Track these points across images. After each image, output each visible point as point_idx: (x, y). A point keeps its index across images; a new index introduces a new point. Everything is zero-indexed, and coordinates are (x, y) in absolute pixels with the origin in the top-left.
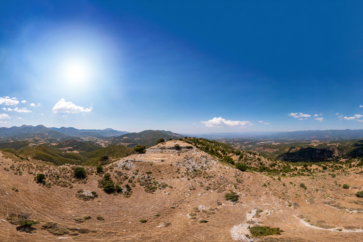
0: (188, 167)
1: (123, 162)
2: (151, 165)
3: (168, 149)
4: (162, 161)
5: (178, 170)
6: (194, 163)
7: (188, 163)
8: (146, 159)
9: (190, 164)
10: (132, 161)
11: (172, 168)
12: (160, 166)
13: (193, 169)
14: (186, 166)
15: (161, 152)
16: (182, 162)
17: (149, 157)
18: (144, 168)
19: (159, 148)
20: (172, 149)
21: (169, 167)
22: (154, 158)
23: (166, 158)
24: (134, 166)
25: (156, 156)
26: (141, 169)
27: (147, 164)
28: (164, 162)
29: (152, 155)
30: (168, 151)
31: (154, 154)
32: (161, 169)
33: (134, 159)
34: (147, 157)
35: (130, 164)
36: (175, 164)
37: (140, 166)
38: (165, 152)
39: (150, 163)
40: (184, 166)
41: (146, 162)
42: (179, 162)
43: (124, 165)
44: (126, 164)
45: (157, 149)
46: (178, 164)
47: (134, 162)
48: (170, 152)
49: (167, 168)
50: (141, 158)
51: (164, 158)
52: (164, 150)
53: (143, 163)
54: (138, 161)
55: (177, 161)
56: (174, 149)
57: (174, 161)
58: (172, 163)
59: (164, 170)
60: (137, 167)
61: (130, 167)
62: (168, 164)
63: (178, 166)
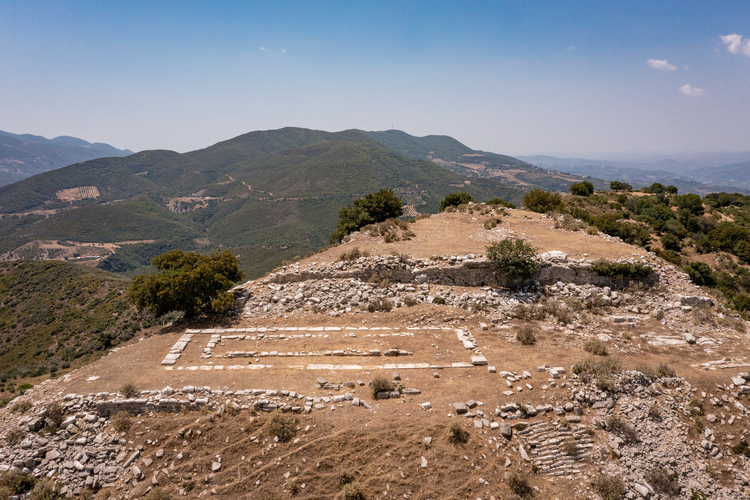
0: (612, 469)
2: (285, 439)
3: (435, 277)
4: (381, 390)
5: (523, 490)
6: (668, 442)
7: (615, 427)
8: (243, 380)
9: (632, 439)
10: (105, 411)
11: (465, 471)
12: (359, 445)
14: (587, 460)
15: (371, 310)
16: (558, 409)
17: (264, 353)
18: (216, 466)
19: (356, 276)
20: (467, 285)
21: (440, 456)
22: (312, 367)
23: (410, 366)
24: (120, 457)
25: (330, 343)
26: (190, 487)
27: (248, 431)
28: (399, 401)
29: (296, 332)
30: (431, 299)
31: (313, 323)
32: (369, 467)
33: (129, 391)
34: (249, 359)
35: (84, 451)
36: (494, 425)
37: (186, 457)
38: (410, 303)
39: (275, 413)
40: (573, 452)
41: (235, 405)
42: (524, 411)
43: (20, 466)
44: (43, 455)
45: (341, 281)
46: (519, 428)
47: (122, 415)
48: (450, 310)
49: (424, 463)
50: (194, 368)
51: (401, 366)
52: (401, 286)
53: (211, 415)
54: (165, 408)
55: (509, 399)
56: (483, 285)
57: (483, 397)
58: (461, 412)
59: (395, 489)
60: (149, 474)
61: (89, 480)
62: (432, 422)
63: (523, 452)
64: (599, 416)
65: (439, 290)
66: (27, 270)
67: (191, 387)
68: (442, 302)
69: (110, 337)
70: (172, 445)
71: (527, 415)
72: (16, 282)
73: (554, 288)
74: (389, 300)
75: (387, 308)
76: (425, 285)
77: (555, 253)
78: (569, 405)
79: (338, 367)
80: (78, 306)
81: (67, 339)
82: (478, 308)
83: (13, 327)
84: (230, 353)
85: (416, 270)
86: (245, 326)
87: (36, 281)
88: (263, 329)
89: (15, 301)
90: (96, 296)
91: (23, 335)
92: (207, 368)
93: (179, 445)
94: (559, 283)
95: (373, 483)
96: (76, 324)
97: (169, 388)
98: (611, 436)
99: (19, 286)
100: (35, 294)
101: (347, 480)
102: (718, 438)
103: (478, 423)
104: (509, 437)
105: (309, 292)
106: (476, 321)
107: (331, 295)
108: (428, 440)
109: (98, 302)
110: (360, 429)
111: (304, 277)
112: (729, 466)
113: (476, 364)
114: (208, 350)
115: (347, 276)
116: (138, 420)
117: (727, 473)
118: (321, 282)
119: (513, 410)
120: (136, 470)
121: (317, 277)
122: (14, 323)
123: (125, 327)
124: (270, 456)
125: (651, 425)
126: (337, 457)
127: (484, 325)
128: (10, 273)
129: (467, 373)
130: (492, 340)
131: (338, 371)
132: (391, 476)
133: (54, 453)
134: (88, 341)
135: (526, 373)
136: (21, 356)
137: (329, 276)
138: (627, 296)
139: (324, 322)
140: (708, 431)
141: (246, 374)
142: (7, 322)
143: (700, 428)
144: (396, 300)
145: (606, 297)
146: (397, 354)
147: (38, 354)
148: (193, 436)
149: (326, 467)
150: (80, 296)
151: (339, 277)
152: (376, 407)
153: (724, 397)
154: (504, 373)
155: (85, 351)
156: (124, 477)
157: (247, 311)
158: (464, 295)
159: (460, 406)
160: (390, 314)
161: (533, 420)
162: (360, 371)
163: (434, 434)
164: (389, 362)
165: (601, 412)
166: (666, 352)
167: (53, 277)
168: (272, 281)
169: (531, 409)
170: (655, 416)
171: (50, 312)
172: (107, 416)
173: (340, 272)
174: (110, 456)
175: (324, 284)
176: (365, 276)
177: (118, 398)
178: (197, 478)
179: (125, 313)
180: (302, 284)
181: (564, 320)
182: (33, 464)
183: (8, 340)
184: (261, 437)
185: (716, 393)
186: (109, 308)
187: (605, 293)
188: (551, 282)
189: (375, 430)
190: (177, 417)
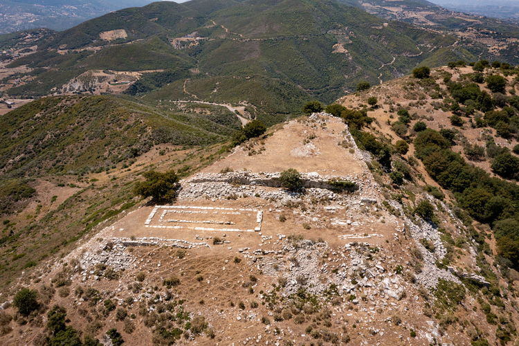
0: (287, 275)
1: (99, 252)
2: (181, 258)
4: (216, 241)
5: (254, 280)
6: (310, 267)
7: (294, 260)
8: (171, 234)
9: (298, 265)
10: (126, 245)
11: (237, 272)
12: (204, 261)
13: (296, 288)
14: (280, 271)
15: (229, 198)
16: (276, 253)
17: (181, 221)
18: (159, 265)
19: (225, 181)
20: (273, 186)
21: (230, 267)
22: (197, 228)
23: (232, 230)
24: (130, 261)
25: (207, 217)
26: (151, 271)
27: (170, 254)
28: (222, 246)
29: (196, 210)
30: (254, 194)
31: (204, 204)
32: (206, 269)
33: (133, 238)
34: (175, 224)
35: (119, 258)
36: (251, 257)
37: (150, 262)
38: (245, 197)
39: (178, 249)
40: (276, 268)
41: (166, 245)
42: (264, 253)
43: (102, 262)
44: (108, 258)
45: (219, 183)
46: (260, 258)
47: (130, 247)
48: (259, 201)
49: (224, 268)
50: (155, 227)
51: (229, 230)
52: (244, 187)
53: (158, 248)
54: (144, 245)
55: (259, 247)
56: (279, 187)
57: (252, 246)
58: (241, 252)
59: (213, 276)
60: (139, 266)
61: (121, 267)
62: (230, 255)
63: (258, 267)
64: (290, 256)
65: (260, 190)
66: (87, 102)
67: (152, 238)
68: (259, 196)
69: (136, 150)
70: (146, 257)
71: (264, 254)
72: (82, 109)
73: (310, 190)
74: (236, 194)
75: (235, 198)
76: (254, 187)
77: (315, 174)
78: (280, 251)
79: (206, 229)
80: (118, 128)
81: (113, 150)
82: (273, 200)
83: (84, 140)
84: (169, 220)
85: (251, 179)
86: (178, 205)
87: (93, 110)
88: (184, 207)
89: (83, 122)
90: (128, 123)
91: (89, 145)
92: (160, 227)
93: (148, 258)
94: (312, 189)
95: (207, 274)
96: (118, 140)
97: (145, 238)
98: (291, 263)
99: (84, 113)
100: (93, 119)
101: (198, 273)
102: (329, 267)
103: (245, 256)
104: (255, 262)
105: (205, 188)
106: (268, 207)
107: (214, 190)
108: (227, 261)
109: (129, 127)
110: (205, 256)
111: (204, 180)
112: (328, 277)
113: (256, 231)
114: (161, 218)
115: (222, 181)
116: (135, 248)
117: (326, 279)
118: (211, 183)
119: (260, 252)
120: (135, 265)
121: (210, 181)
122: (84, 137)
123: (145, 144)
124: (176, 263)
125: (307, 260)
126: (196, 265)
127: (270, 210)
128: (78, 103)
129: (251, 235)
130: (270, 218)
131: (205, 231)
132: (212, 272)
133: (110, 258)
134: (125, 151)
135: (271, 237)
136: (89, 158)
137: (214, 181)
138: (340, 196)
139: (208, 204)
140: (326, 264)
141: (172, 231)
142: (80, 136)
143: (324, 262)
144: (240, 194)
145: (330, 197)
146: (229, 224)
147: (99, 157)
148: (152, 255)
149: (192, 268)
150: (119, 122)
151: (219, 181)
152: (213, 248)
153: (339, 252)
154: (263, 236)
155: (123, 158)
156: (131, 267)
157: (180, 197)
158: (269, 193)
159: (241, 250)
160: (235, 202)
161: (266, 256)
162: (213, 231)
163: (229, 259)
164: (225, 227)
165: (291, 254)
166: (335, 229)
167: (103, 108)
168: (191, 182)
169: (266, 252)
170: (309, 257)
171: (103, 132)
172: (126, 246)
173: (219, 179)
174: (127, 260)
175: (212, 184)
176: (229, 181)
177: (129, 241)
178: (153, 269)
179: (145, 134)
180: (203, 184)
181: (304, 210)
182: (105, 261)
183: (82, 148)
184: (174, 257)
185: (336, 250)
186: (135, 131)
187: (331, 194)
188: (310, 187)
189: (210, 256)
190: (147, 248)
